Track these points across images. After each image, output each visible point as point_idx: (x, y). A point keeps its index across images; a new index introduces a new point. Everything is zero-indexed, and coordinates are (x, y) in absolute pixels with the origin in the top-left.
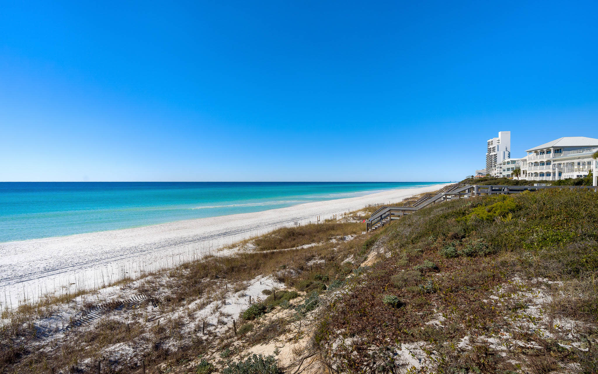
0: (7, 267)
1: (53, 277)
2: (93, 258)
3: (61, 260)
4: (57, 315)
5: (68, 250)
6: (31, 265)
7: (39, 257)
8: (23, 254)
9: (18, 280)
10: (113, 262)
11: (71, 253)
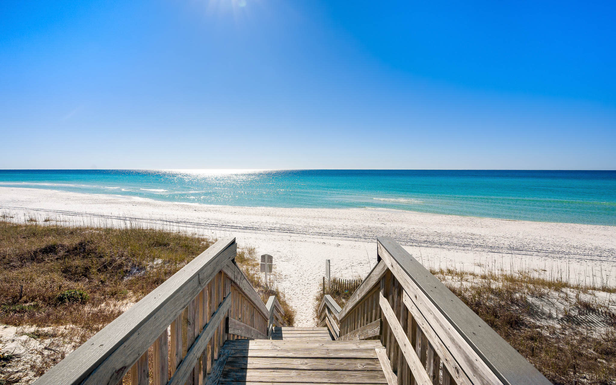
0: (478, 236)
1: (520, 256)
2: (558, 249)
3: (523, 242)
4: (548, 300)
5: (527, 234)
6: (496, 239)
7: (502, 234)
8: (488, 228)
9: (489, 249)
10: (588, 261)
11: (531, 237)
